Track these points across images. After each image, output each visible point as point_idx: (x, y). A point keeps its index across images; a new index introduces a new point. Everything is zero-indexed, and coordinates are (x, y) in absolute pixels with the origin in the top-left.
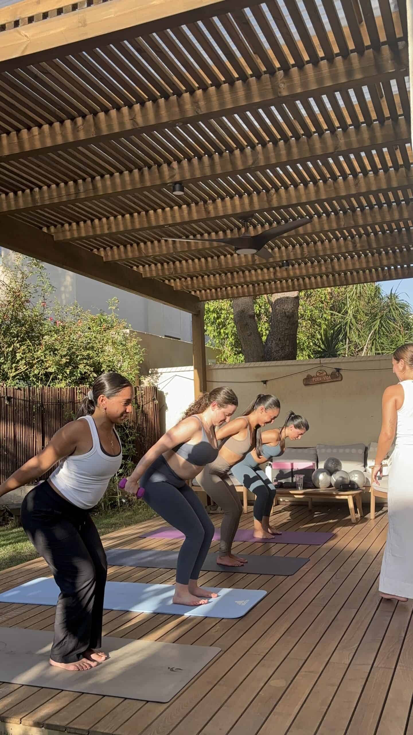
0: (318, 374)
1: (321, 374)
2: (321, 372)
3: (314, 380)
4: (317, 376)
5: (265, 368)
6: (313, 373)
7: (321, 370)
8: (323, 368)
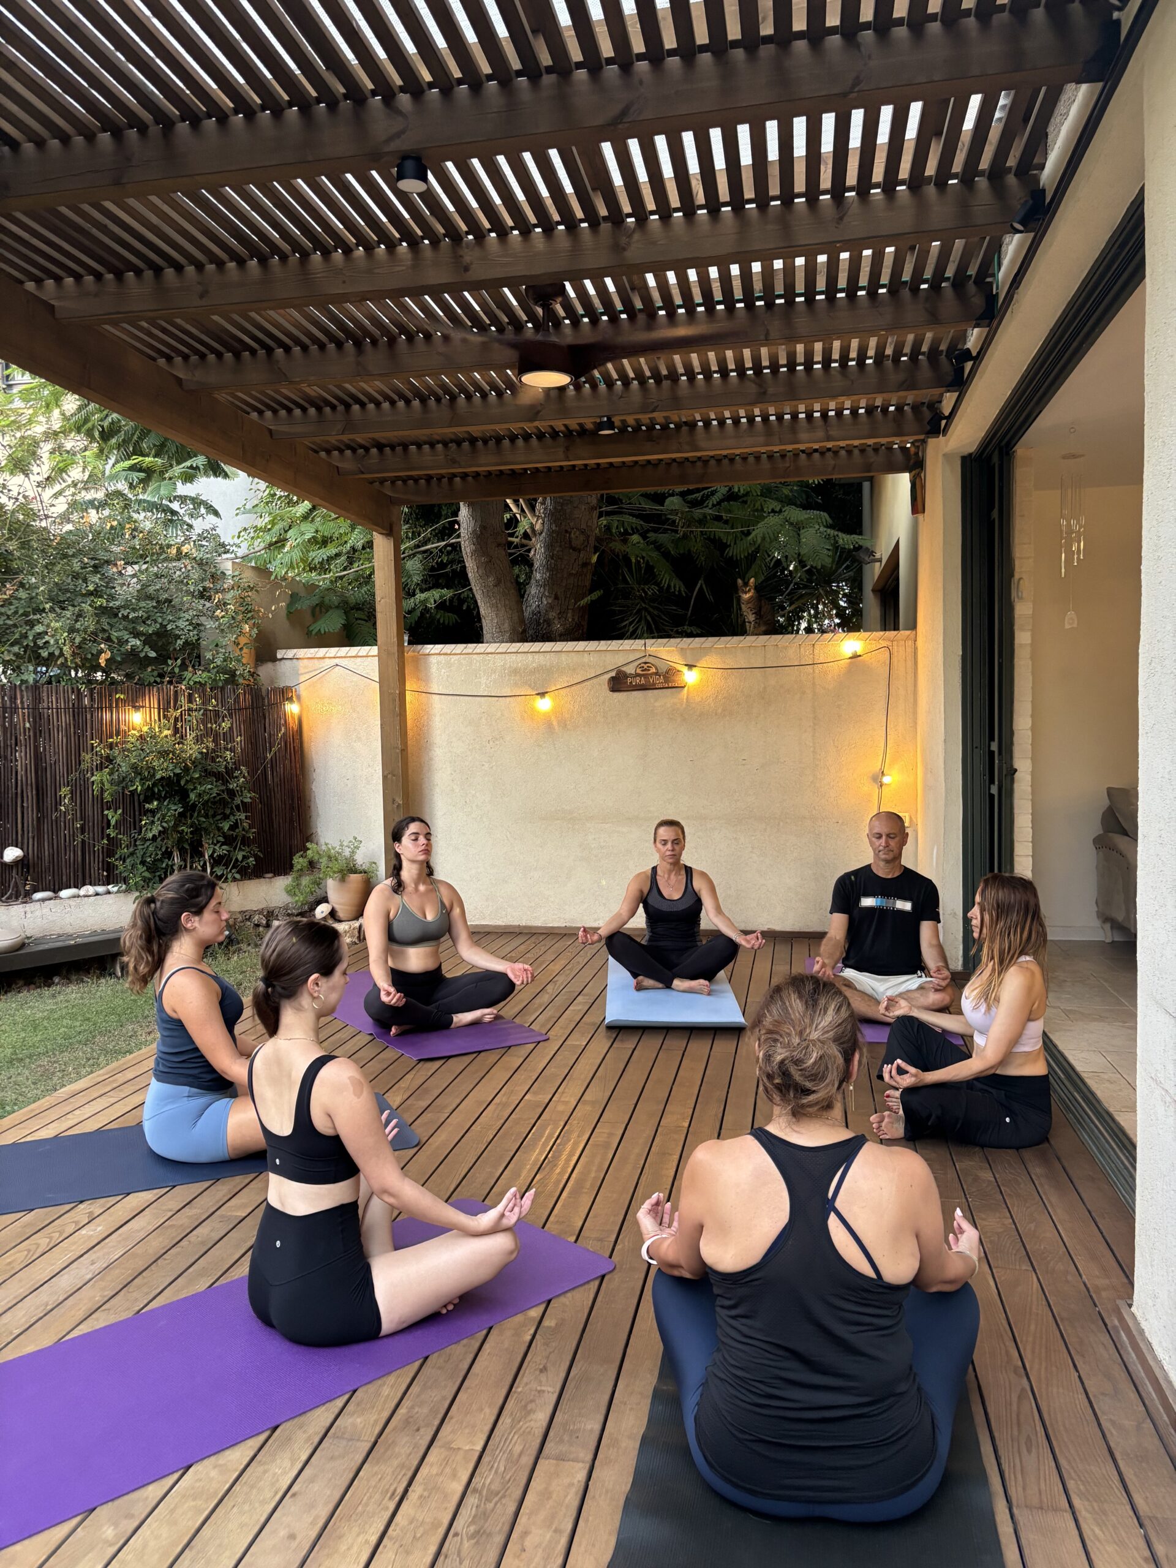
0: (639, 671)
1: (645, 670)
2: (645, 666)
3: (631, 683)
4: (637, 675)
5: (530, 656)
6: (630, 670)
7: (646, 663)
8: (650, 660)
